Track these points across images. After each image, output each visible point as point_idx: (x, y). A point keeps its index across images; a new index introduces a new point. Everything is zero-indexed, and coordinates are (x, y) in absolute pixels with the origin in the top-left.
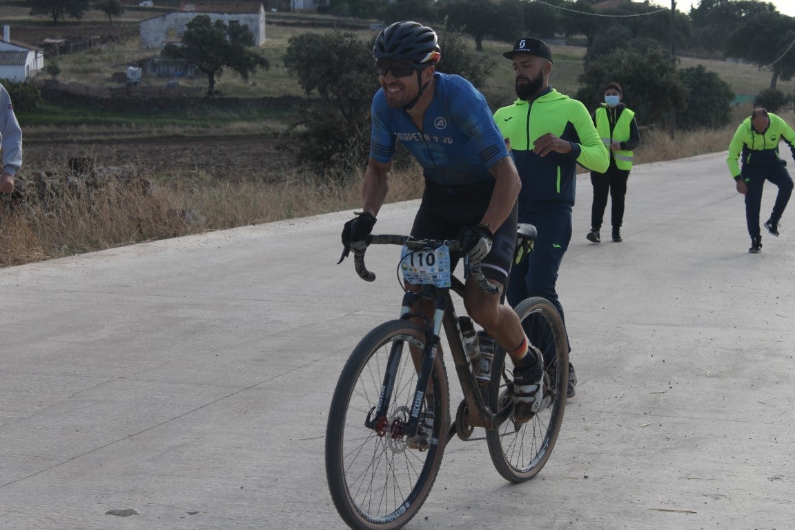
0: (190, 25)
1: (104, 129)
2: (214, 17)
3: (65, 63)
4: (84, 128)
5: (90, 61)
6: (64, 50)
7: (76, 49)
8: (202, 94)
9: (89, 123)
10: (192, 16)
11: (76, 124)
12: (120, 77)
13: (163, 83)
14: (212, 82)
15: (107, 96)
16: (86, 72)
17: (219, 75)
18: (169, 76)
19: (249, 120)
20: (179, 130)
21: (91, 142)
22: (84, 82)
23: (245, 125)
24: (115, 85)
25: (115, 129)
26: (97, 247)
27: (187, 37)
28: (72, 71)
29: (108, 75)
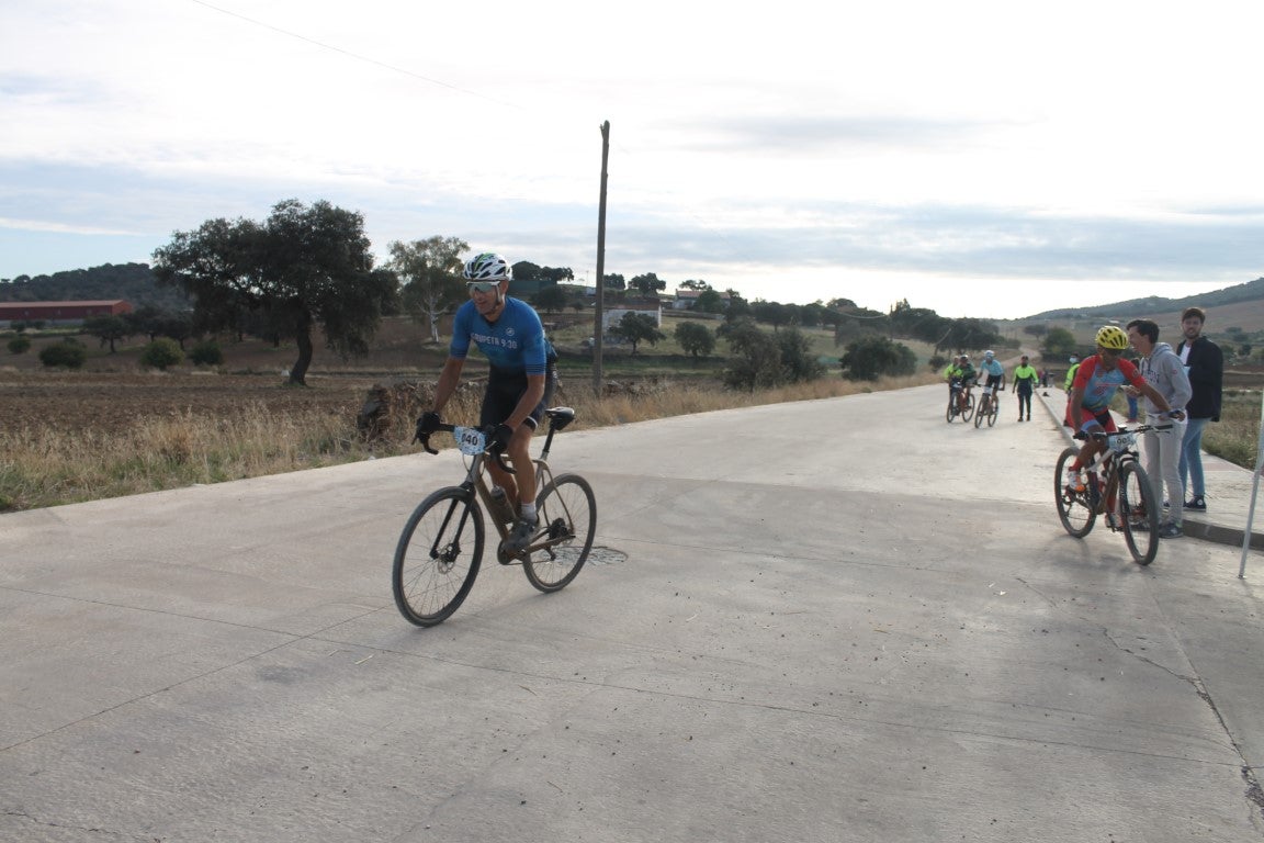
0: (624, 316)
1: (580, 371)
2: (637, 312)
3: (557, 335)
4: (570, 370)
5: (569, 335)
6: (555, 328)
7: (561, 328)
8: (630, 353)
9: (573, 367)
10: (626, 311)
11: (566, 368)
12: (586, 343)
13: (609, 347)
14: (635, 346)
15: (580, 353)
16: (567, 340)
17: (640, 342)
18: (613, 343)
19: (655, 366)
20: (619, 372)
21: (573, 377)
22: (567, 346)
23: (654, 369)
24: (583, 347)
25: (585, 370)
26: (674, 415)
27: (623, 323)
28: (560, 340)
29: (579, 342)
